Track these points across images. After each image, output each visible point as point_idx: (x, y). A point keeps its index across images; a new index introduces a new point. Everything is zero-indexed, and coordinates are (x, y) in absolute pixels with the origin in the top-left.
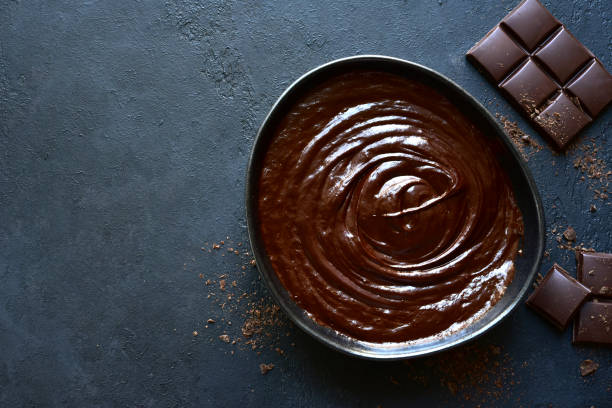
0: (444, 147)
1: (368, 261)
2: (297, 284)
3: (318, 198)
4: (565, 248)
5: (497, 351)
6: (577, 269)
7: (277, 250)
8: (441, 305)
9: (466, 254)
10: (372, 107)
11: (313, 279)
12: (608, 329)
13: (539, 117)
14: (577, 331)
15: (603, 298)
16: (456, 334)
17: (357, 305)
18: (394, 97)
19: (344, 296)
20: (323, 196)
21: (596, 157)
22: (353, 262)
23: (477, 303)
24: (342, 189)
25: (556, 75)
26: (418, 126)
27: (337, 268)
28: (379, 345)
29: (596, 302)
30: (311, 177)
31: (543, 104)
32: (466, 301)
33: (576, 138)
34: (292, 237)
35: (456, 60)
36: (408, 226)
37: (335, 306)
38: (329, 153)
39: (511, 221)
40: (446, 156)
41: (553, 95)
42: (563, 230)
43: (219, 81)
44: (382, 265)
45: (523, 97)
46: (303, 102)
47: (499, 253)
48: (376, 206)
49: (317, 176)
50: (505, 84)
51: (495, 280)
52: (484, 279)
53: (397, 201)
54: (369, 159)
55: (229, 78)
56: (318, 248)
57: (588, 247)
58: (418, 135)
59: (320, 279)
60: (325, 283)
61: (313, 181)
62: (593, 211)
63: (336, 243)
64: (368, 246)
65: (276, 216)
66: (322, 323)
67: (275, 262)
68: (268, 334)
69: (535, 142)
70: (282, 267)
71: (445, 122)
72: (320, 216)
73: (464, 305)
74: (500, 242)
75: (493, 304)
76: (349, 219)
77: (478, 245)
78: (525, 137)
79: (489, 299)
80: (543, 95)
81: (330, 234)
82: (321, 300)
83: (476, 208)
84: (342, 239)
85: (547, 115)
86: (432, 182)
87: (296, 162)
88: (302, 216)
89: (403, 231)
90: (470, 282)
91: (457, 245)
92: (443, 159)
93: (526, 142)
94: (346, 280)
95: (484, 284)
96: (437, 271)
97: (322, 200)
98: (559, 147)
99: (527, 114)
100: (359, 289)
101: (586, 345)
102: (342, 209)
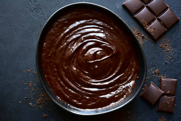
0: (111, 38)
1: (81, 79)
2: (55, 86)
3: (64, 54)
4: (155, 76)
5: (129, 112)
6: (159, 84)
7: (48, 74)
8: (108, 96)
9: (118, 77)
10: (86, 22)
11: (61, 84)
12: (169, 106)
13: (148, 28)
14: (158, 106)
15: (168, 95)
16: (113, 107)
17: (77, 95)
18: (93, 19)
19: (72, 91)
20: (66, 54)
21: (168, 43)
22: (76, 79)
23: (120, 96)
24: (73, 52)
25: (155, 13)
26: (102, 29)
27: (70, 81)
28: (84, 110)
29: (165, 96)
30: (62, 47)
31: (149, 23)
32: (116, 95)
33: (161, 36)
34: (54, 68)
35: (119, 6)
36: (96, 66)
37: (68, 95)
38: (68, 38)
39: (135, 66)
40: (112, 41)
41: (153, 20)
42: (155, 69)
43: (32, 11)
44: (87, 81)
45: (142, 21)
46: (60, 19)
47: (130, 78)
48: (85, 58)
49: (64, 47)
50: (136, 16)
51: (128, 87)
52: (124, 87)
53: (93, 57)
54: (83, 41)
55: (36, 10)
56: (63, 73)
57: (164, 76)
58: (102, 33)
59: (63, 85)
60: (65, 86)
61: (62, 49)
62: (166, 63)
63: (70, 71)
64: (82, 73)
65: (48, 60)
66: (63, 101)
67: (47, 78)
68: (46, 104)
69: (146, 37)
70: (49, 79)
71: (112, 28)
72: (64, 61)
73: (116, 96)
74: (130, 73)
75: (127, 96)
76: (75, 63)
77: (122, 74)
78: (143, 35)
79: (125, 94)
80: (150, 20)
81: (68, 68)
82: (63, 92)
83: (122, 60)
84: (72, 70)
85: (151, 28)
86: (106, 50)
87: (56, 41)
88: (58, 61)
89: (94, 68)
90: (119, 88)
91: (114, 74)
92: (110, 42)
93: (143, 37)
94: (73, 85)
95: (124, 89)
96: (107, 83)
97: (65, 55)
98: (155, 39)
99: (143, 27)
100: (78, 89)
101: (161, 112)
102: (73, 59)
